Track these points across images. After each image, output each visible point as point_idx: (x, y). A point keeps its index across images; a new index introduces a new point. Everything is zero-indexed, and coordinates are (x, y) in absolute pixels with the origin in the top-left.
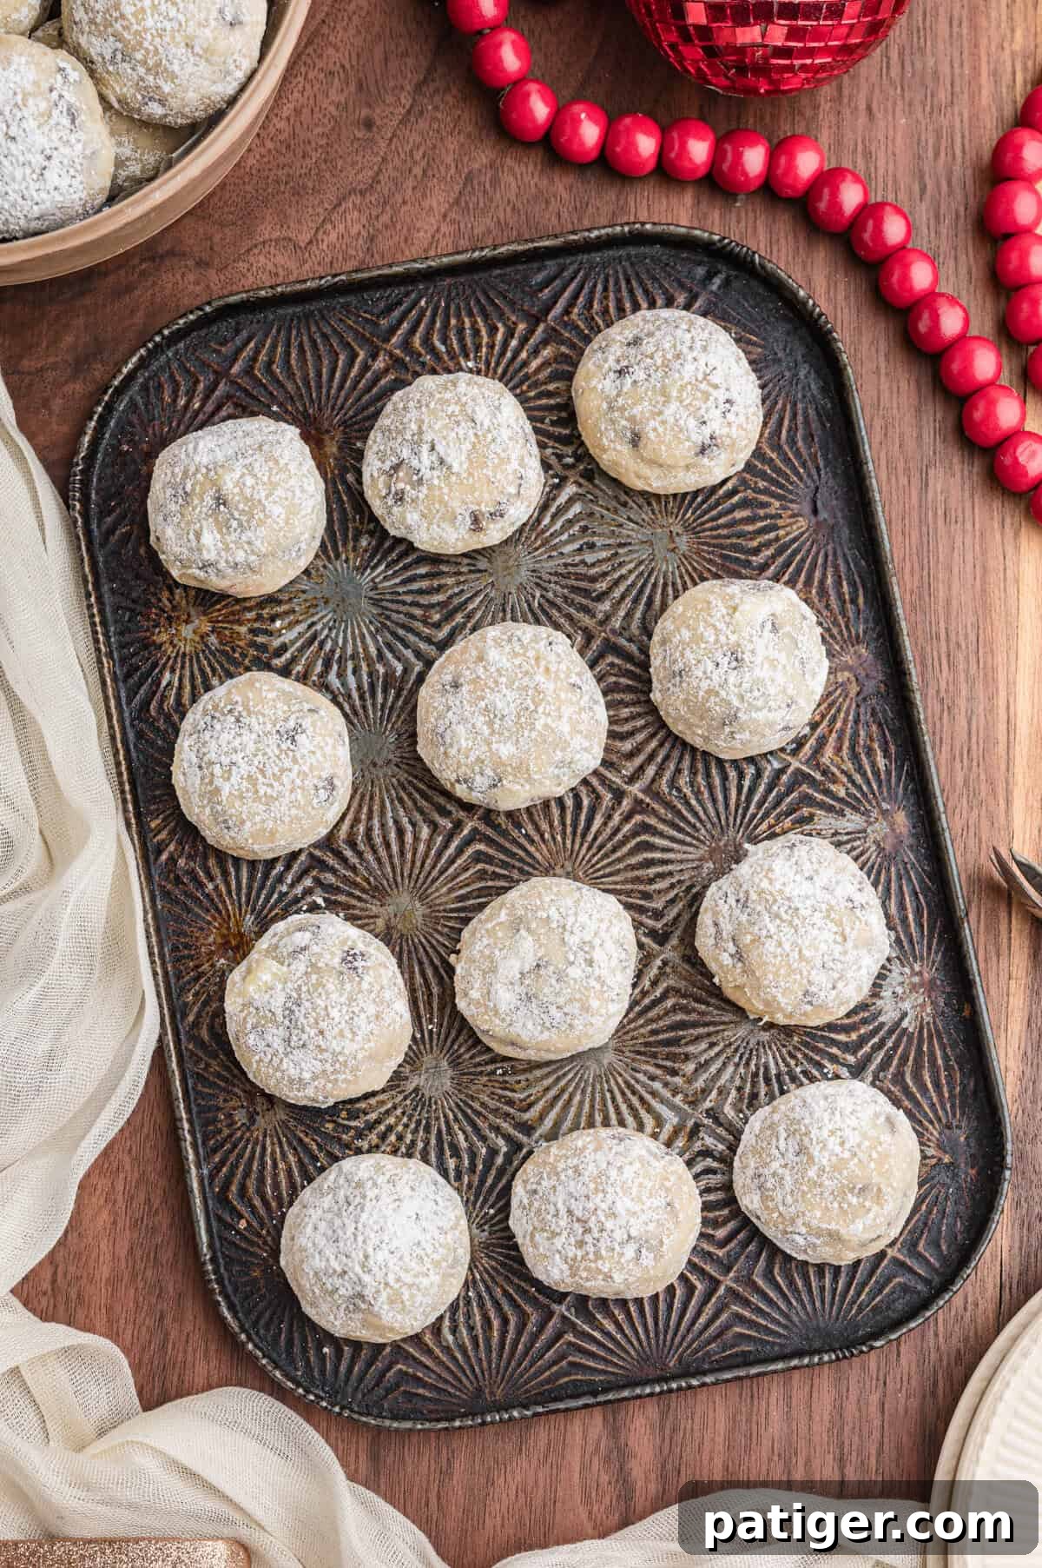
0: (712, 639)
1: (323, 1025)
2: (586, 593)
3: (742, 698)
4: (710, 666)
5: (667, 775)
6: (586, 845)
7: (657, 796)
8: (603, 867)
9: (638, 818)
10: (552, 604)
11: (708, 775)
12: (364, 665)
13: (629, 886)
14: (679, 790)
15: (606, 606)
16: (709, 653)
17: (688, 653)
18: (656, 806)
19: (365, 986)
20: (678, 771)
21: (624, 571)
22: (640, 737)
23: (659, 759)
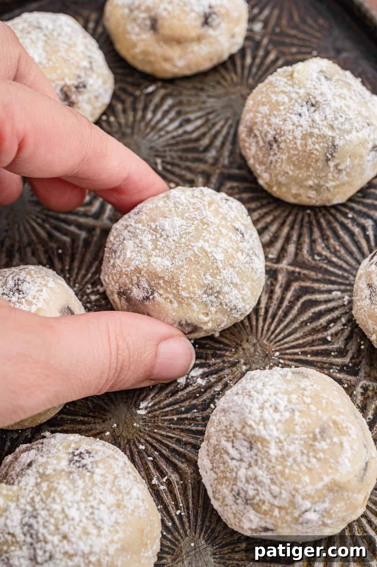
0: (286, 100)
1: (65, 528)
2: (195, 150)
3: (332, 127)
4: (295, 118)
5: (306, 248)
6: (261, 319)
7: (303, 265)
8: (282, 331)
9: (295, 286)
10: (173, 164)
11: (338, 237)
12: (39, 247)
13: (310, 338)
14: (320, 255)
15: (213, 153)
16: (289, 110)
17: (273, 120)
18: (306, 272)
19: (97, 478)
20: (313, 242)
21: (217, 127)
22: (273, 228)
23: (295, 238)
